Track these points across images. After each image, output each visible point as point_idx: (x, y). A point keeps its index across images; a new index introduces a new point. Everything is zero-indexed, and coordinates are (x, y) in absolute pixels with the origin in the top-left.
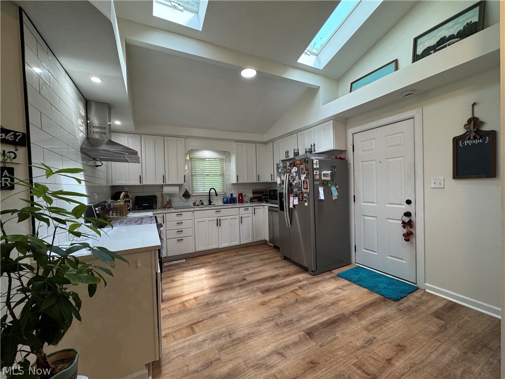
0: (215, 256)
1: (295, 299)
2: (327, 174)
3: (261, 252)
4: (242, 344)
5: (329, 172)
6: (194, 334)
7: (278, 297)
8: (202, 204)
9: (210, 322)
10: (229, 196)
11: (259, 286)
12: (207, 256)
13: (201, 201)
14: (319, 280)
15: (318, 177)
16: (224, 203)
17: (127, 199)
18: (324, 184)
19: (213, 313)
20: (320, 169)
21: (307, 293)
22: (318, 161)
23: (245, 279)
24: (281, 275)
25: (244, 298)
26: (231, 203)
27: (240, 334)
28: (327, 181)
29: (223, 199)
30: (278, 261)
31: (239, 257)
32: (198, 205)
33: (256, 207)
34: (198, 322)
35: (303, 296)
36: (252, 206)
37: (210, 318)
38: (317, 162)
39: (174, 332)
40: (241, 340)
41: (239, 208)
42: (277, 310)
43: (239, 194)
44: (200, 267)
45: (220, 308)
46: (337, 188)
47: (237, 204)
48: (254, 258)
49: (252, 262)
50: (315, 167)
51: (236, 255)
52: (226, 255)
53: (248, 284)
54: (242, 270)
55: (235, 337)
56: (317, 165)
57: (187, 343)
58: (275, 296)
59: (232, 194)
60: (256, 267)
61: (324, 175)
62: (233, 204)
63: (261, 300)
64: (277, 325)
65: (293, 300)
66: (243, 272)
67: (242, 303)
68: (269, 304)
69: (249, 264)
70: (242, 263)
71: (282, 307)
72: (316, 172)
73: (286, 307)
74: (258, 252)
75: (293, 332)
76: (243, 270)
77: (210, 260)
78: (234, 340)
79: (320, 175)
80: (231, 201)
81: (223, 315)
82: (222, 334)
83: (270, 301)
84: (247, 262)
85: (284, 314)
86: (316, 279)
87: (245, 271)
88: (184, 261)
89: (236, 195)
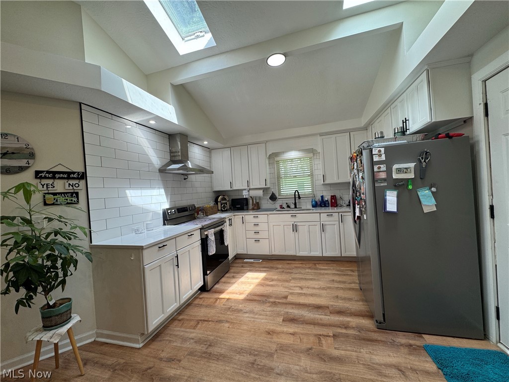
0: (288, 264)
1: (309, 346)
2: (406, 168)
3: (342, 271)
4: (206, 360)
5: (412, 165)
6: (194, 328)
7: (293, 334)
8: (288, 207)
9: (212, 325)
10: (318, 198)
11: (291, 311)
12: (283, 261)
13: (286, 203)
14: (379, 338)
15: (383, 175)
16: (313, 206)
17: (224, 202)
18: (399, 186)
19: (223, 319)
20: (389, 163)
21: (335, 348)
22: (383, 150)
23: (286, 297)
24: (331, 309)
25: (261, 317)
26: (321, 206)
27: (216, 350)
28: (408, 179)
29: (312, 202)
30: (350, 289)
31: (310, 271)
32: (283, 208)
33: (343, 214)
34: (206, 321)
35: (325, 348)
36: (339, 213)
37: (217, 321)
38: (380, 151)
39: (187, 320)
40: (209, 356)
41: (320, 213)
42: (274, 347)
43: (332, 196)
44: (265, 271)
45: (232, 317)
46: (433, 193)
47: (330, 207)
48: (326, 276)
49: (318, 280)
50: (376, 159)
51: (309, 268)
52: (301, 265)
53: (286, 304)
55: (210, 350)
56: (380, 156)
57: (182, 334)
58: (291, 330)
59: (322, 197)
60: (314, 288)
61: (399, 171)
62: (323, 208)
63: (272, 328)
64: (253, 364)
65: (304, 346)
66: (295, 288)
67: (254, 321)
68: (275, 336)
69: (311, 282)
71: (283, 348)
72: (379, 168)
73: (286, 350)
74: (338, 271)
76: (297, 287)
77: (280, 266)
78: (206, 353)
79: (389, 171)
80: (321, 204)
81: (227, 325)
82: (206, 341)
83: (278, 333)
84: (311, 279)
85: (275, 356)
86: (375, 336)
88: (261, 260)
89: (327, 198)
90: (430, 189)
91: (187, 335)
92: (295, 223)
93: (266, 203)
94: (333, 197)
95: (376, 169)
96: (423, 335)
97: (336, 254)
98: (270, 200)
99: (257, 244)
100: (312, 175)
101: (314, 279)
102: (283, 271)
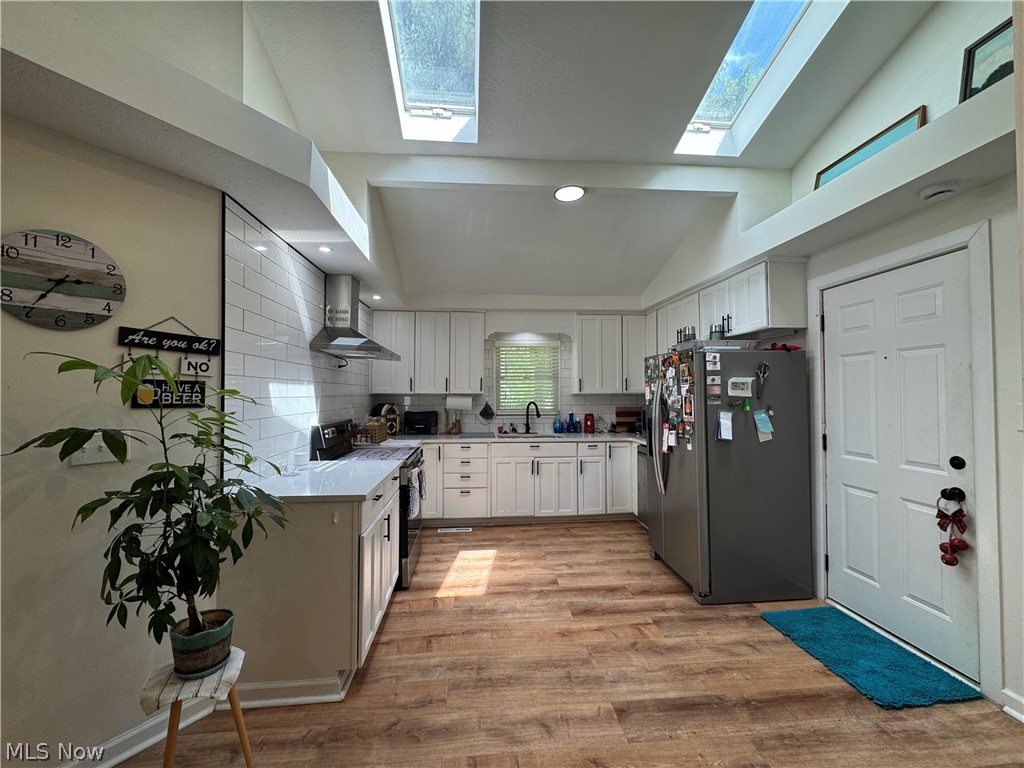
0: (524, 531)
1: (631, 640)
2: (743, 384)
3: (614, 536)
4: (490, 689)
5: (750, 380)
6: (428, 651)
7: (600, 630)
8: (514, 430)
9: (459, 640)
10: (565, 417)
11: (575, 600)
12: (514, 528)
13: (511, 425)
14: (710, 616)
15: (717, 391)
16: (556, 431)
17: (392, 416)
18: (734, 405)
19: (471, 628)
20: (724, 373)
21: (666, 637)
22: (718, 355)
23: (555, 582)
24: (630, 589)
25: (535, 615)
26: (569, 431)
27: (497, 673)
28: (744, 399)
29: (555, 424)
30: (640, 560)
31: (566, 540)
32: (506, 432)
33: (612, 444)
34: (442, 636)
35: (652, 639)
36: (606, 442)
37: (463, 633)
38: (715, 357)
39: (402, 640)
40: (491, 683)
41: (578, 442)
42: (584, 652)
43: (586, 415)
44: (490, 547)
45: (486, 623)
46: (770, 417)
47: (583, 434)
48: (596, 546)
49: (588, 552)
50: (710, 367)
51: (562, 535)
52: (546, 532)
53: (556, 591)
54: (558, 565)
55: (485, 674)
56: (715, 363)
57: (411, 662)
58: (594, 625)
59: (571, 415)
60: (590, 564)
61: (735, 386)
62: (572, 435)
63: (563, 627)
64: (569, 677)
65: (626, 642)
66: (560, 568)
67: (527, 622)
68: (575, 637)
69: (579, 556)
70: (567, 552)
71: (597, 650)
72: (713, 380)
73: (604, 651)
74: (609, 536)
75: (591, 698)
76: (561, 565)
77: (513, 536)
78: (482, 679)
79: (724, 386)
81: (485, 635)
82: (469, 664)
83: (578, 632)
84: (577, 552)
85: (594, 662)
86: (704, 613)
87: (564, 567)
88: (471, 530)
89: (579, 418)
90: (767, 411)
91: (424, 662)
92: (537, 459)
93: (473, 423)
94: (589, 417)
95: (709, 381)
96: (755, 605)
97: (599, 510)
98: (481, 418)
99: (466, 499)
100: (555, 377)
101: (581, 552)
102: (523, 544)
